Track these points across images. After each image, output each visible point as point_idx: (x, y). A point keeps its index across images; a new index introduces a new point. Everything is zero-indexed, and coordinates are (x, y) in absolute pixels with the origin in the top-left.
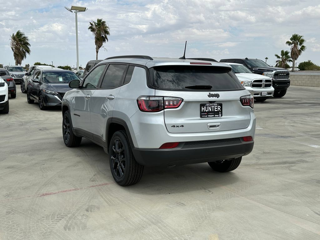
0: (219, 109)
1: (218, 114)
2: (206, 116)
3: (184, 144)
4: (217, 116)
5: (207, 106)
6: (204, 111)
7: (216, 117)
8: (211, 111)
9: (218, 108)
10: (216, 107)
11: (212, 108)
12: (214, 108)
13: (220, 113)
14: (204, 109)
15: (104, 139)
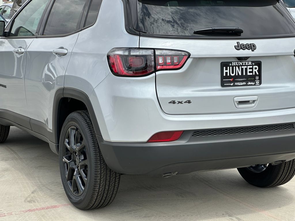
0: (256, 70)
1: (254, 81)
2: (232, 84)
3: (191, 134)
4: (252, 83)
5: (233, 67)
6: (228, 75)
7: (249, 85)
8: (240, 74)
9: (254, 70)
10: (250, 68)
11: (242, 69)
12: (246, 69)
13: (257, 78)
14: (228, 71)
15: (50, 126)
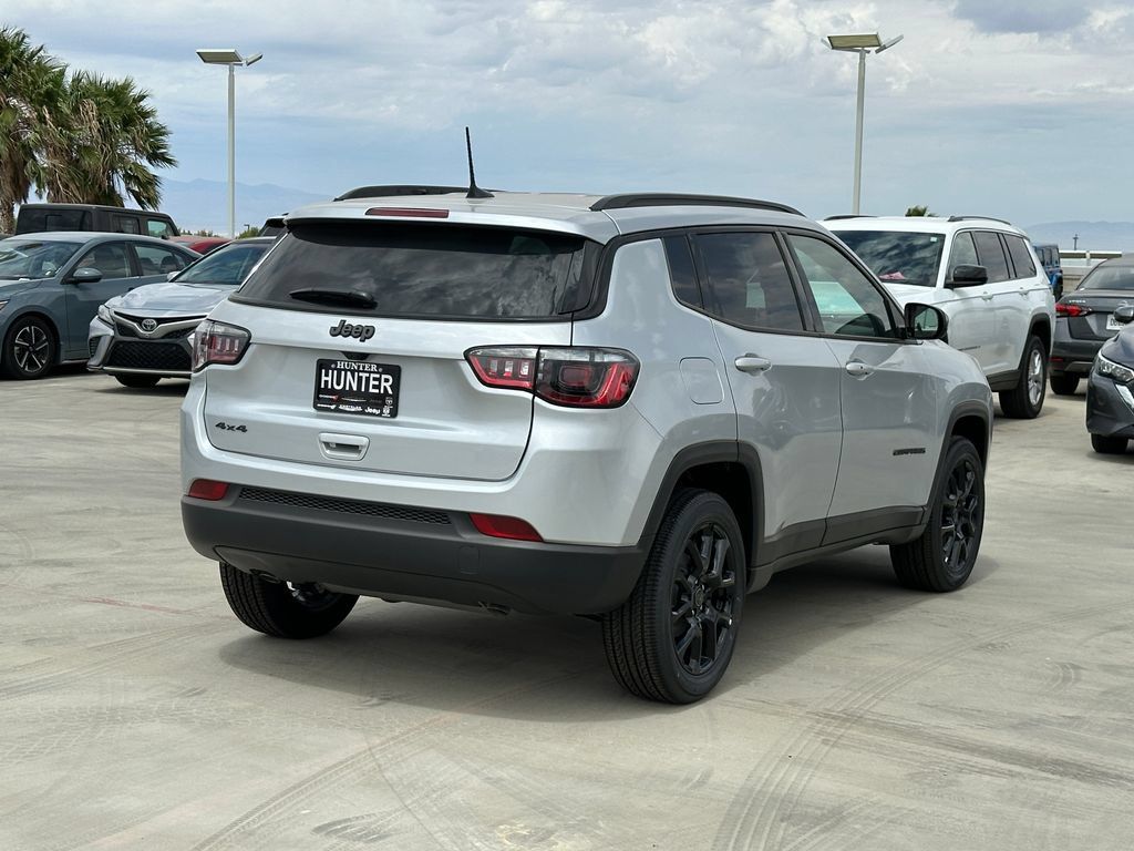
0: (387, 385)
1: (380, 406)
2: (333, 407)
3: (239, 492)
4: (375, 411)
5: (339, 371)
6: (330, 387)
7: (369, 414)
8: (355, 389)
9: (383, 384)
10: (375, 379)
11: (360, 379)
12: (368, 379)
13: (389, 401)
14: (329, 379)
